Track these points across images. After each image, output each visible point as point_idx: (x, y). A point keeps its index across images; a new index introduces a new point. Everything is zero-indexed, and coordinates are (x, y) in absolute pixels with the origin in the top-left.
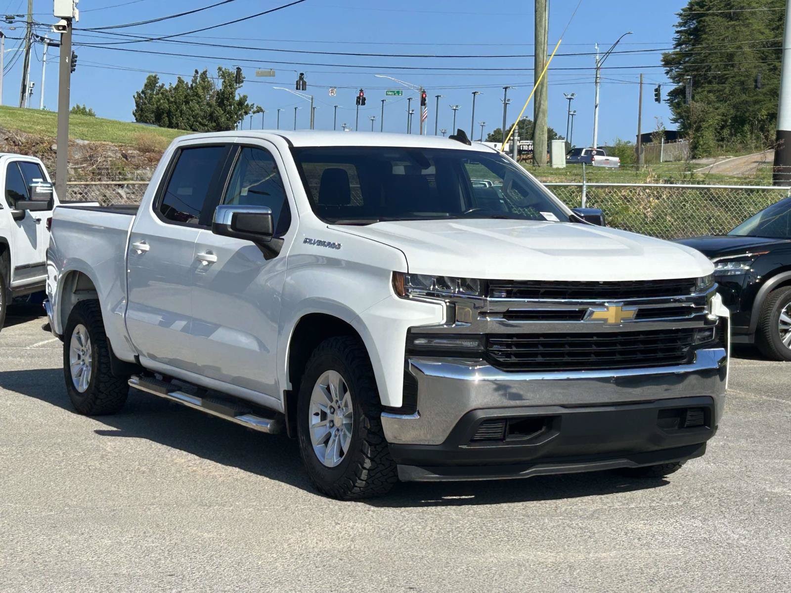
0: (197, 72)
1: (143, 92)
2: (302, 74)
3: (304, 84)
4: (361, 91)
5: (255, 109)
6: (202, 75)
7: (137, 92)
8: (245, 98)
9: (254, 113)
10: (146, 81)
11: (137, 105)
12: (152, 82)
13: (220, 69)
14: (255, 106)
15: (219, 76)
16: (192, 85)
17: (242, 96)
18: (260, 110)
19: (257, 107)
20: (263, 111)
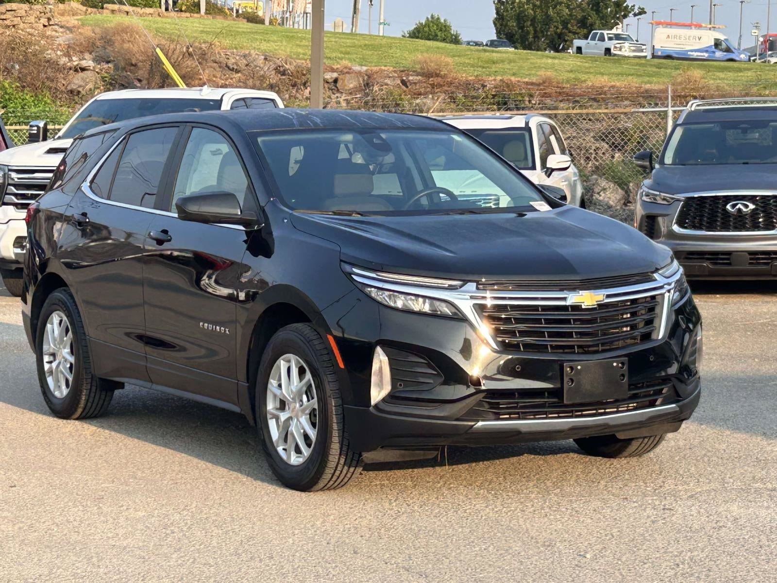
5: (636, 11)
9: (635, 15)
11: (497, 13)
14: (636, 7)
18: (642, 12)
19: (639, 8)
20: (645, 13)
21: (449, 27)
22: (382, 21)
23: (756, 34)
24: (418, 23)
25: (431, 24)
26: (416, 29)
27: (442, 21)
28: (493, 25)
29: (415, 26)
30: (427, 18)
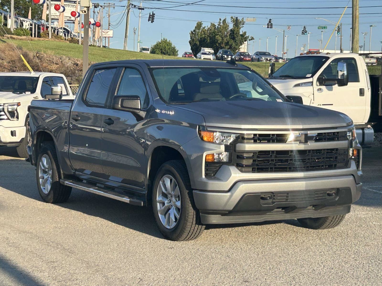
0: (220, 19)
1: (194, 31)
2: (270, 20)
3: (271, 25)
4: (305, 27)
5: (250, 38)
6: (223, 21)
7: (191, 31)
8: (245, 33)
9: (249, 40)
10: (196, 25)
11: (191, 38)
12: (199, 25)
13: (232, 18)
14: (250, 37)
15: (231, 22)
16: (218, 27)
17: (243, 32)
18: (252, 39)
19: (251, 37)
20: (254, 39)
21: (171, 43)
22: (139, 41)
23: (303, 49)
24: (157, 42)
25: (163, 42)
26: (157, 44)
27: (168, 41)
28: (189, 44)
29: (156, 43)
30: (162, 39)
